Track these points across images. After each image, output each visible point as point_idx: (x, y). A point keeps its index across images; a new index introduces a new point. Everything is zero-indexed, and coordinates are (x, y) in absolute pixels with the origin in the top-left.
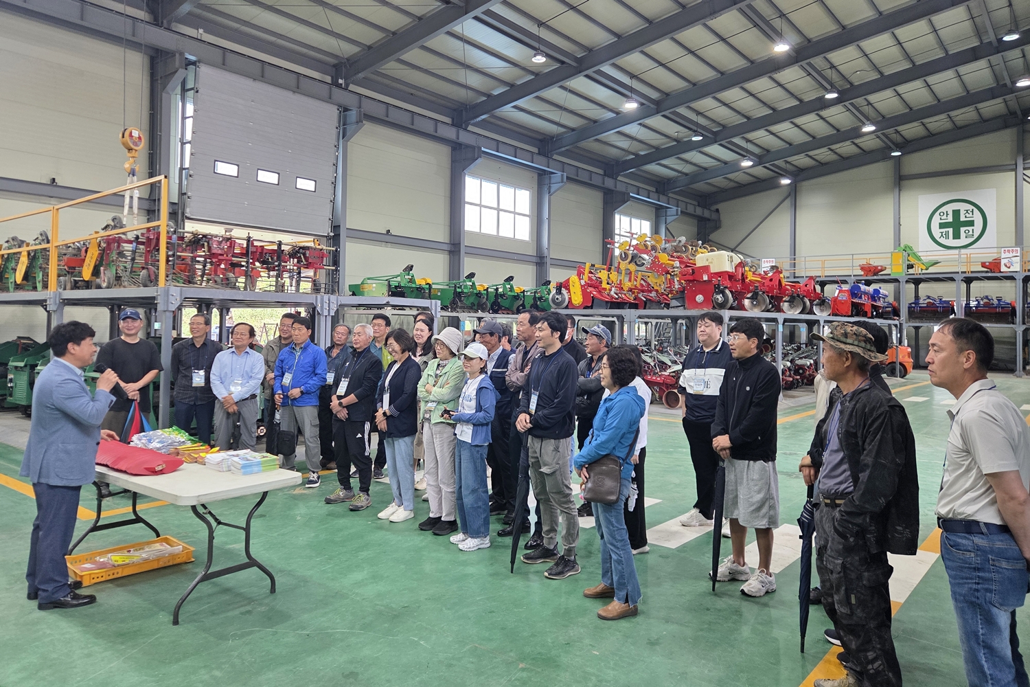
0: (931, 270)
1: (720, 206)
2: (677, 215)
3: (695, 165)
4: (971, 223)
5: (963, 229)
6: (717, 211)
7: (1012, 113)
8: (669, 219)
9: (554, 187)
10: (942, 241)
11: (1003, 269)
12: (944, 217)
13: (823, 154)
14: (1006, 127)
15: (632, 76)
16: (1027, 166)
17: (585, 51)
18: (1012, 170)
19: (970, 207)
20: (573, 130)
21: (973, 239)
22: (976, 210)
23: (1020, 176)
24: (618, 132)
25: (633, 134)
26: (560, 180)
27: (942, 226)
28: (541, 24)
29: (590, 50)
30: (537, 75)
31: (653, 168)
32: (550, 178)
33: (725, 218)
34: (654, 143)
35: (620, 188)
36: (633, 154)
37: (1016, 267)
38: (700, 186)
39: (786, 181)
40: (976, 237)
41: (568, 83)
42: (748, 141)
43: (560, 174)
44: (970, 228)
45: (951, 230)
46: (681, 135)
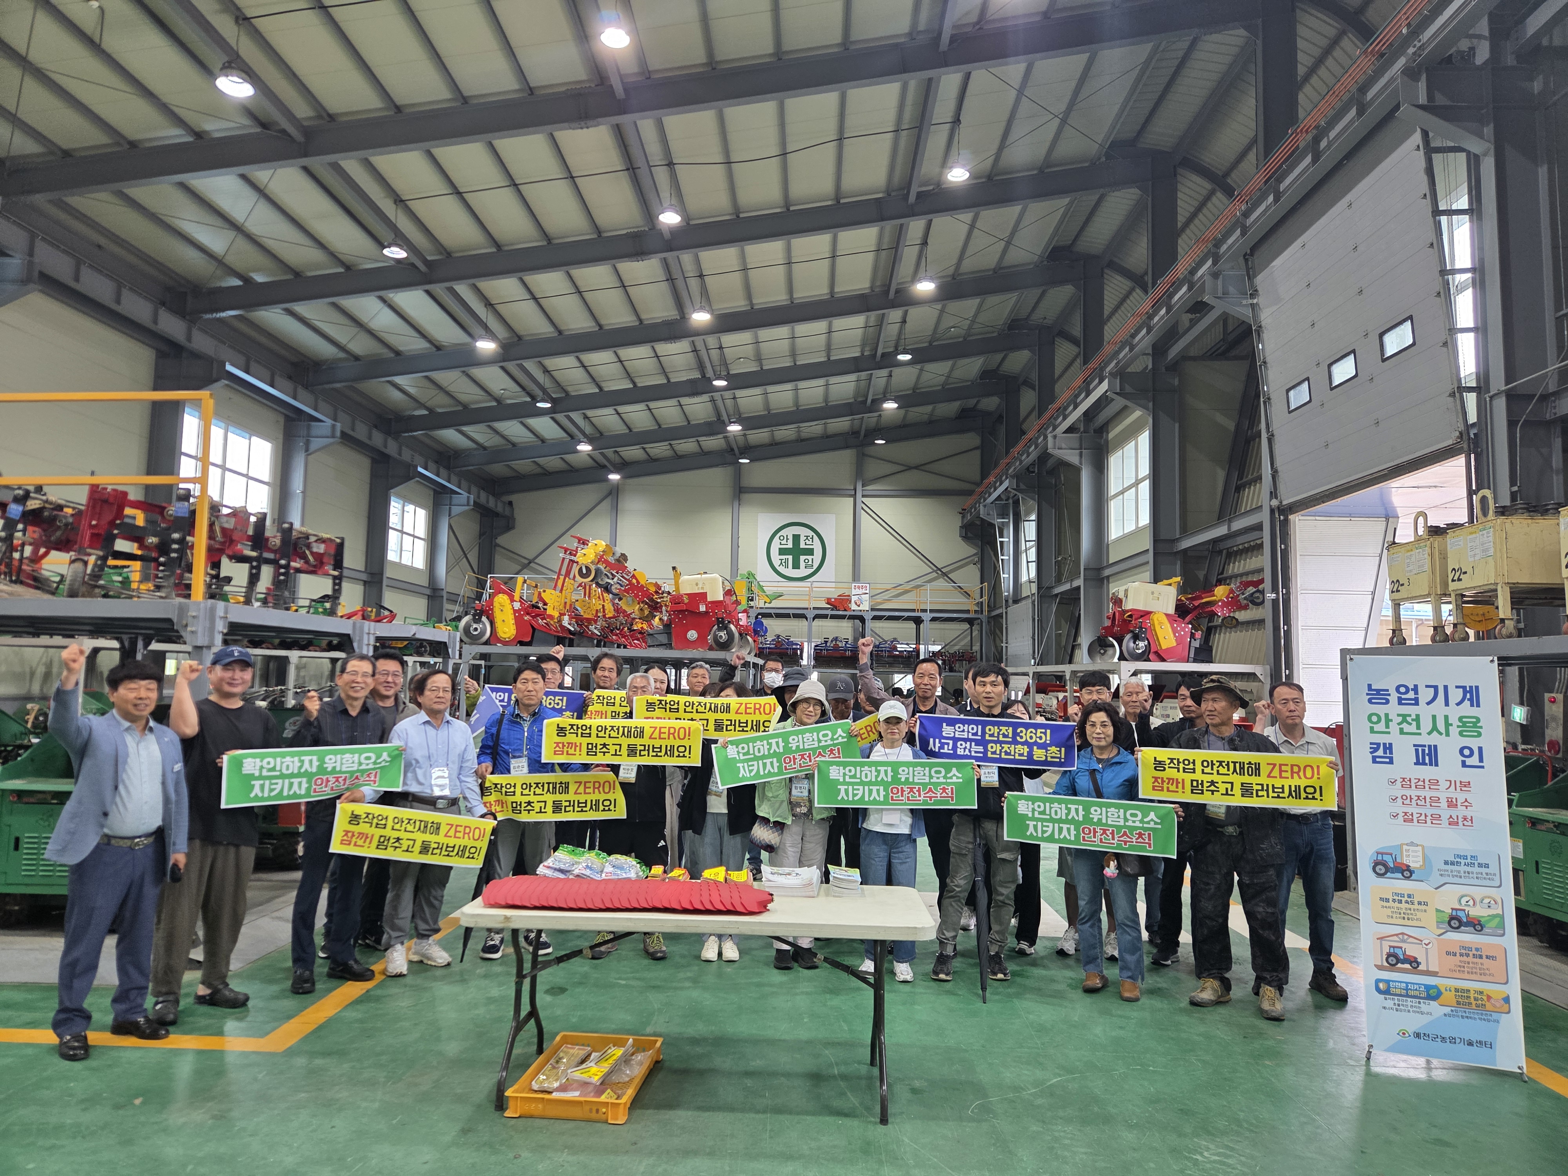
0: (775, 604)
1: (513, 498)
2: (468, 505)
3: (503, 437)
4: (810, 552)
5: (802, 558)
6: (510, 503)
7: (855, 433)
8: (456, 510)
9: (316, 443)
10: (781, 569)
11: (853, 607)
12: (784, 542)
13: (659, 449)
14: (847, 447)
15: (489, 304)
16: (865, 493)
17: (441, 253)
18: (850, 496)
19: (811, 533)
20: (357, 358)
21: (812, 571)
22: (815, 537)
23: (859, 505)
24: (427, 377)
25: (444, 383)
26: (328, 432)
27: (782, 552)
28: (399, 201)
29: (448, 254)
30: (348, 268)
31: (450, 436)
32: (309, 428)
33: (520, 515)
34: (463, 398)
35: (407, 455)
36: (427, 408)
37: (865, 606)
38: (498, 469)
39: (614, 477)
40: (815, 567)
41: (391, 295)
42: (586, 417)
43: (329, 422)
44: (810, 558)
45: (790, 557)
46: (507, 393)
